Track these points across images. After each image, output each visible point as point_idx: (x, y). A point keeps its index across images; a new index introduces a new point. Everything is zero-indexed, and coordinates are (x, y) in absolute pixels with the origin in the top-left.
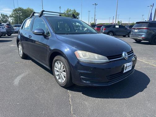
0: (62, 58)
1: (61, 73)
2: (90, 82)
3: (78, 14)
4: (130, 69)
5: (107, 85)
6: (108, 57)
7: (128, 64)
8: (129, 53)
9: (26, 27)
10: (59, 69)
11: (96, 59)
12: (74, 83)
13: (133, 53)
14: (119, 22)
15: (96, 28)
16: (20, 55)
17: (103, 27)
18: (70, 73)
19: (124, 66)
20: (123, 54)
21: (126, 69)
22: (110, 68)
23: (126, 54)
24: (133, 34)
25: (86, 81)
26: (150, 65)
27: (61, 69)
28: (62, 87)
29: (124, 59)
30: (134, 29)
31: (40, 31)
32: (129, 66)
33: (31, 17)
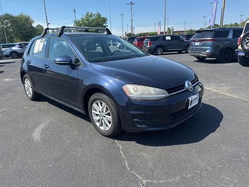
0: (105, 96)
1: (104, 118)
2: (146, 126)
3: (105, 20)
4: (196, 103)
5: (168, 128)
6: (167, 90)
7: (194, 97)
8: (193, 82)
9: (36, 51)
10: (100, 112)
11: (152, 94)
12: (124, 129)
13: (198, 80)
14: (169, 29)
15: (136, 42)
16: (27, 96)
17: (146, 39)
18: (119, 116)
19: (188, 101)
20: (186, 85)
21: (191, 104)
22: (171, 105)
23: (190, 84)
24: (192, 49)
25: (141, 125)
26: (221, 94)
27: (103, 112)
28: (105, 136)
29: (187, 90)
30: (195, 41)
31: (65, 60)
32: (195, 100)
33: (43, 37)
